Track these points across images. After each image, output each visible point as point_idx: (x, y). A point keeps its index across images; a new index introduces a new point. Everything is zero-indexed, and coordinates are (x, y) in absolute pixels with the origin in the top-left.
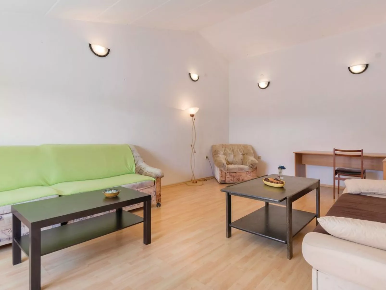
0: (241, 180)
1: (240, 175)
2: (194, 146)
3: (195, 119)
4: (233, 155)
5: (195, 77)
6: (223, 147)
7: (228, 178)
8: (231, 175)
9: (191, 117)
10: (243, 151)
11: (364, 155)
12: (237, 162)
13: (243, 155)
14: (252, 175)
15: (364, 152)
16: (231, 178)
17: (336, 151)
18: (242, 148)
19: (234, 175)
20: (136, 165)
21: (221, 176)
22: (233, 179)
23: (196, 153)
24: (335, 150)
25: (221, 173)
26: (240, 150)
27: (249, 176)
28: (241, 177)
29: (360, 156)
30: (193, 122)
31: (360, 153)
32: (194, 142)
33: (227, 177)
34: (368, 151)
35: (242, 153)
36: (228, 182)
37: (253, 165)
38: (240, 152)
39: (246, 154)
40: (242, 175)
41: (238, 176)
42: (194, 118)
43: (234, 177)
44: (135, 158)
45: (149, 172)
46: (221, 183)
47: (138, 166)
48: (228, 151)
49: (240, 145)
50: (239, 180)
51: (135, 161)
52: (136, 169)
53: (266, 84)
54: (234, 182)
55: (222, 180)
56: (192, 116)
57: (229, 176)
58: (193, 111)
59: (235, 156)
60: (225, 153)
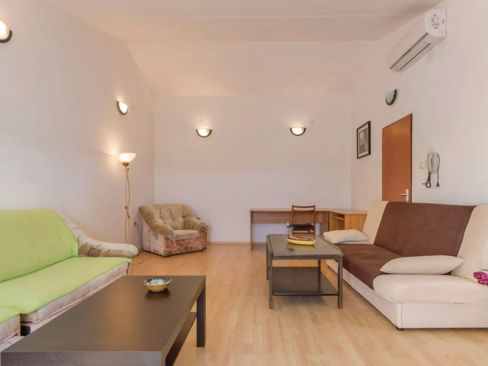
0: (189, 248)
1: (189, 243)
3: (128, 170)
4: (171, 218)
5: (124, 108)
6: (157, 209)
7: (175, 248)
8: (178, 244)
9: (125, 167)
10: (183, 213)
11: (316, 210)
12: (177, 226)
13: (184, 217)
14: (201, 241)
15: (316, 207)
16: (178, 248)
17: (294, 208)
18: (180, 209)
19: (182, 243)
21: (167, 247)
22: (180, 249)
24: (293, 206)
25: (167, 242)
26: (179, 211)
27: (198, 243)
28: (190, 244)
29: (313, 211)
30: (126, 174)
31: (312, 209)
32: (128, 203)
33: (173, 247)
34: (320, 207)
35: (182, 215)
36: (174, 253)
37: (204, 228)
38: (179, 214)
39: (188, 216)
40: (191, 242)
41: (186, 244)
42: (127, 167)
43: (182, 245)
44: (73, 232)
45: (114, 251)
46: (167, 255)
47: (82, 243)
48: (165, 213)
49: (177, 205)
50: (187, 249)
52: (79, 250)
53: (207, 131)
54: (182, 252)
55: (168, 252)
56: (126, 164)
57: (176, 245)
58: (127, 157)
59: (173, 219)
60: (162, 216)
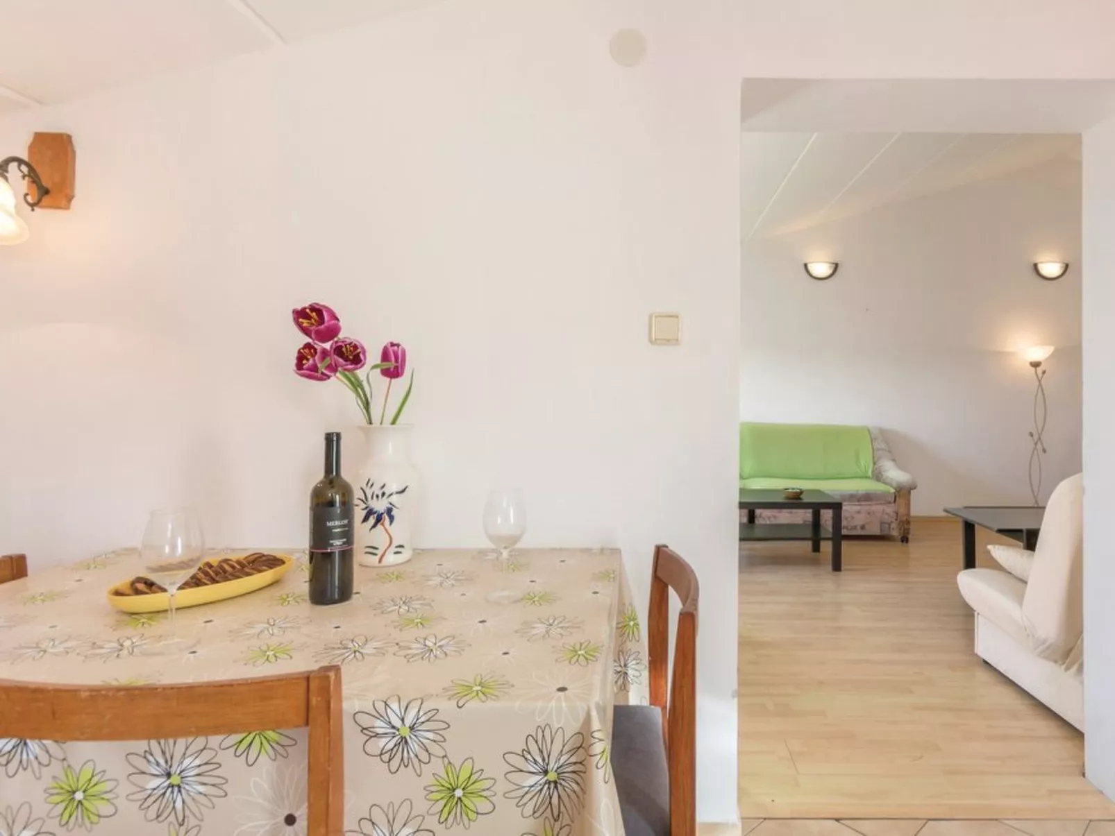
2: (1040, 435)
3: (1044, 372)
5: (1051, 268)
9: (1033, 369)
20: (874, 464)
23: (1047, 451)
30: (1040, 381)
42: (1040, 370)
44: (875, 452)
45: (889, 478)
47: (879, 465)
51: (873, 457)
52: (873, 471)
56: (1036, 365)
58: (1040, 352)
